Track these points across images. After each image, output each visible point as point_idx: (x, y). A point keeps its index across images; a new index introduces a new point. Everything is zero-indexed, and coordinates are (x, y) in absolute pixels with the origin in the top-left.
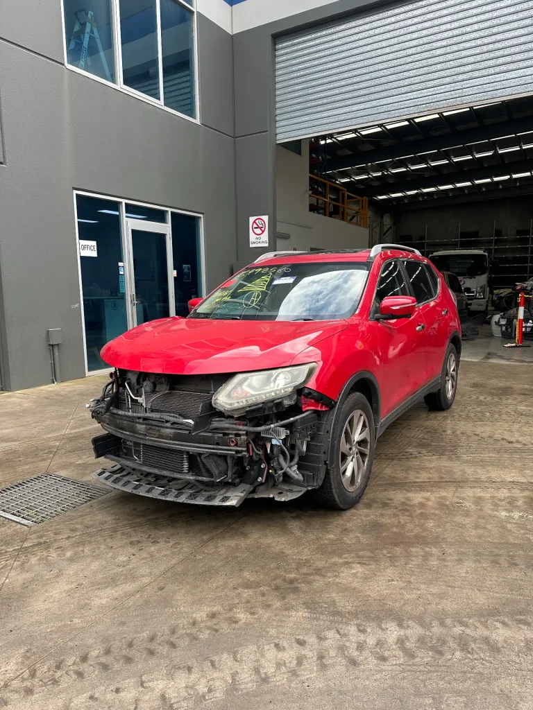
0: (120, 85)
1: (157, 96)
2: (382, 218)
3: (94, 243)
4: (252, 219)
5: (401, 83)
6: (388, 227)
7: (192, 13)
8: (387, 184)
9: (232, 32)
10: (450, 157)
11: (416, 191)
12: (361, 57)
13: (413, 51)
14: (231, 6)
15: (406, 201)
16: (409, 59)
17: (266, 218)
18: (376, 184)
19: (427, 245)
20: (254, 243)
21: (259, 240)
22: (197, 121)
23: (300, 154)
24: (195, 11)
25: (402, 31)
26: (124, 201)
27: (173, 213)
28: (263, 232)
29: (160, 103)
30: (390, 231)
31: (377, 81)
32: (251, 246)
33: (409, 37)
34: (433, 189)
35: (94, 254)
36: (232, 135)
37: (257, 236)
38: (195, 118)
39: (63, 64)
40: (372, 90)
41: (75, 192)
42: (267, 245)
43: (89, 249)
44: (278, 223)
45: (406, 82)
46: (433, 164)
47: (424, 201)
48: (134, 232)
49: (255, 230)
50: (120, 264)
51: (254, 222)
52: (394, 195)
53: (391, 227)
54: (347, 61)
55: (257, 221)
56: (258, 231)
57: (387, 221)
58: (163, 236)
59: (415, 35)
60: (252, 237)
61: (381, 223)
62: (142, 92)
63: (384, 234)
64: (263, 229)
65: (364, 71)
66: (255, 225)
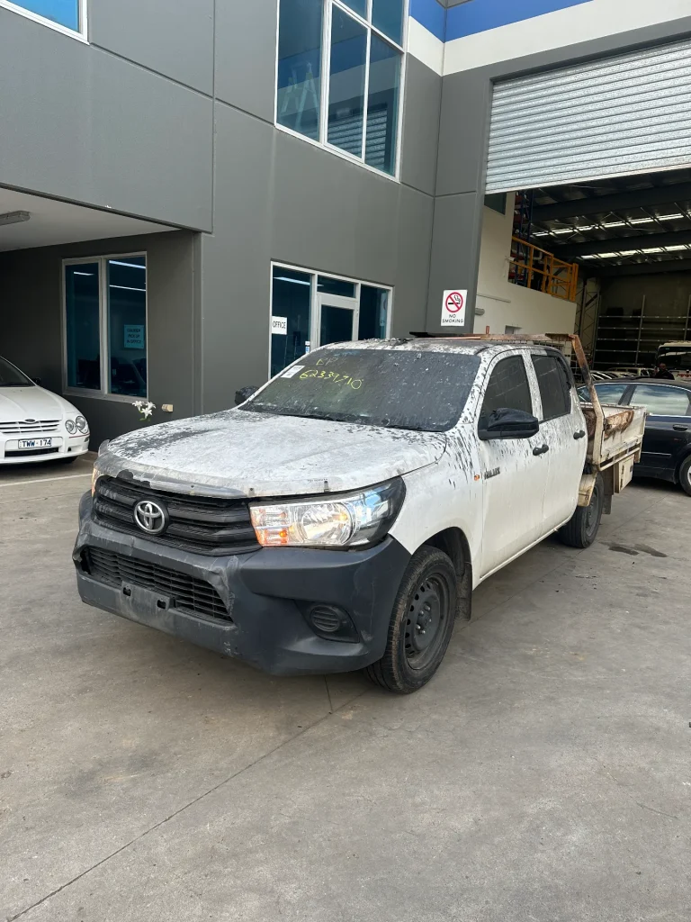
0: (323, 143)
1: (358, 154)
2: (585, 284)
3: (284, 320)
4: (446, 293)
5: (648, 130)
6: (593, 295)
7: (402, 53)
8: (596, 241)
9: (442, 73)
10: (685, 210)
11: (634, 252)
12: (600, 97)
13: (666, 92)
14: (444, 42)
15: (619, 264)
16: (660, 102)
17: (464, 293)
18: (581, 240)
19: (643, 322)
20: (447, 321)
21: (453, 319)
22: (397, 179)
23: (503, 213)
24: (405, 52)
25: (654, 69)
26: (317, 273)
27: (363, 286)
28: (459, 308)
29: (360, 161)
30: (593, 302)
31: (617, 127)
32: (442, 324)
33: (662, 76)
34: (657, 250)
35: (284, 332)
36: (431, 193)
37: (451, 314)
38: (394, 176)
39: (273, 124)
40: (611, 136)
41: (273, 263)
42: (462, 324)
43: (279, 326)
44: (477, 297)
45: (654, 129)
46: (662, 218)
47: (644, 264)
48: (324, 308)
49: (449, 306)
50: (307, 343)
51: (450, 296)
52: (603, 256)
53: (596, 297)
54: (583, 100)
55: (453, 296)
56: (453, 307)
57: (592, 287)
58: (350, 312)
59: (670, 74)
60: (445, 314)
61: (584, 290)
62: (344, 149)
63: (587, 305)
64: (459, 305)
65: (603, 113)
66: (450, 301)
